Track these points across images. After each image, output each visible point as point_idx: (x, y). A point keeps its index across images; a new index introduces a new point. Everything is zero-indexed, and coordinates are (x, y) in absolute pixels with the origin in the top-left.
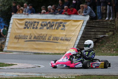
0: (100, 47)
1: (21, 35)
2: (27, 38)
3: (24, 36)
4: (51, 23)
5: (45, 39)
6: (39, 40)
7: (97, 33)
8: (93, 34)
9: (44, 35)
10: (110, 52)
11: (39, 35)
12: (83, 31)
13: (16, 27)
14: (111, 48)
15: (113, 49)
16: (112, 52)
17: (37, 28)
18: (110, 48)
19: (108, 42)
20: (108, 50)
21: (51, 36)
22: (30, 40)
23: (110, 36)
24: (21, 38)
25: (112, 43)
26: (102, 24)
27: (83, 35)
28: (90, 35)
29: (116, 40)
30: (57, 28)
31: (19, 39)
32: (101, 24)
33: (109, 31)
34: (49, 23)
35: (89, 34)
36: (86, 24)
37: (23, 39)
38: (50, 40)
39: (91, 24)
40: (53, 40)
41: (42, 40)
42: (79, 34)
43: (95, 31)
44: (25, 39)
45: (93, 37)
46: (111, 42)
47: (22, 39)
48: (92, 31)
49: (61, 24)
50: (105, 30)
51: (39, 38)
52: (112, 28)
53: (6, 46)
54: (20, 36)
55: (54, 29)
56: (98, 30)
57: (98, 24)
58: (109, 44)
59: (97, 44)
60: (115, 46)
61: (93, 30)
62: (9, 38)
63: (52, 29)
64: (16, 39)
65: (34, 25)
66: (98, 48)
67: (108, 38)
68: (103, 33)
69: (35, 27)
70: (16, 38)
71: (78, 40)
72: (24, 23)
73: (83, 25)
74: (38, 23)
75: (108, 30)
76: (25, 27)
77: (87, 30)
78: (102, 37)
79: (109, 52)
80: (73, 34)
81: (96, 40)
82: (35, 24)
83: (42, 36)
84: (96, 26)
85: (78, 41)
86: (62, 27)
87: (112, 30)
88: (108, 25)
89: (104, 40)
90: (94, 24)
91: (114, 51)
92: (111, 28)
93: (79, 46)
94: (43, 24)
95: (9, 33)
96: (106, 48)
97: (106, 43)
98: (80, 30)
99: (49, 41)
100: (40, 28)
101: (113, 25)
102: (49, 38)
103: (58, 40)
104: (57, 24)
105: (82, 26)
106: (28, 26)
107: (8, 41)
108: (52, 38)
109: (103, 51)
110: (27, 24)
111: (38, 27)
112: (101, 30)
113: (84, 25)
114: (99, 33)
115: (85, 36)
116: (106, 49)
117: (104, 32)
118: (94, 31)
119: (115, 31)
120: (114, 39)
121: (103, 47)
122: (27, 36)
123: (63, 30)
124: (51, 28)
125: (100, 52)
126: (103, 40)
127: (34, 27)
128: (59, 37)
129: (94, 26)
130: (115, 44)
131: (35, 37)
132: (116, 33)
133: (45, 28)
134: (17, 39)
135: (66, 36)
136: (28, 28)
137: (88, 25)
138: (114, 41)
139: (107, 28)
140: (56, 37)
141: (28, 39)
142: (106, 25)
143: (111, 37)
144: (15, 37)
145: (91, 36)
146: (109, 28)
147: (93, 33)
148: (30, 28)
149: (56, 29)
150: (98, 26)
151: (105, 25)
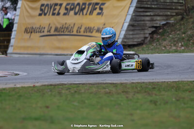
0: (160, 41)
1: (34, 27)
2: (43, 32)
3: (40, 28)
4: (81, 4)
5: (73, 32)
6: (63, 33)
7: (155, 18)
8: (148, 21)
9: (70, 25)
10: (175, 48)
11: (63, 25)
12: (132, 15)
13: (26, 14)
14: (177, 42)
15: (180, 44)
16: (179, 49)
17: (59, 14)
18: (175, 41)
19: (173, 32)
20: (172, 45)
21: (81, 26)
22: (49, 33)
23: (177, 22)
24: (34, 31)
25: (179, 34)
26: (163, 4)
27: (131, 23)
28: (143, 22)
29: (186, 28)
30: (90, 12)
31: (31, 32)
32: (161, 3)
33: (175, 14)
34: (78, 4)
35: (141, 21)
36: (137, 3)
37: (38, 33)
38: (80, 32)
39: (145, 3)
40: (84, 32)
41: (67, 33)
42: (125, 20)
43: (152, 14)
44: (41, 32)
45: (148, 25)
46: (178, 32)
47: (36, 32)
48: (147, 16)
49: (96, 6)
50: (169, 13)
51: (63, 30)
52: (180, 9)
53: (12, 46)
54: (32, 28)
55: (86, 14)
56: (156, 14)
57: (155, 3)
58: (175, 35)
59: (155, 36)
60: (183, 39)
61: (148, 14)
62: (15, 32)
63: (83, 14)
64: (27, 33)
65: (55, 9)
66: (156, 42)
67: (173, 26)
68: (165, 18)
69: (56, 12)
70: (26, 31)
71: (123, 30)
72: (39, 7)
73: (132, 5)
74: (61, 5)
75: (173, 12)
76: (41, 12)
77: (138, 14)
78: (163, 24)
79: (173, 48)
80: (116, 21)
81: (154, 29)
82: (56, 7)
83: (66, 27)
84: (153, 6)
85: (123, 33)
86: (98, 11)
87: (181, 13)
88: (174, 4)
89: (167, 29)
90: (149, 3)
91: (182, 46)
92: (178, 9)
93: (125, 40)
94: (68, 7)
95: (16, 23)
96: (170, 41)
97: (170, 34)
98: (127, 15)
99: (79, 34)
100: (65, 14)
101: (182, 4)
102: (79, 29)
103: (92, 32)
104: (91, 7)
105: (130, 7)
106: (46, 12)
107: (14, 37)
108: (83, 29)
109: (164, 47)
110: (43, 8)
111: (60, 11)
112: (161, 14)
113: (132, 7)
114: (158, 18)
115: (136, 23)
116: (170, 43)
117: (167, 16)
118: (150, 16)
119: (185, 14)
120: (182, 27)
121: (165, 41)
122: (44, 28)
123: (100, 16)
124: (81, 13)
125: (159, 48)
126: (165, 30)
127: (54, 12)
128: (94, 27)
129: (149, 6)
130: (183, 35)
131: (56, 30)
132: (187, 17)
133: (72, 13)
134: (29, 33)
135: (104, 24)
136: (45, 14)
137: (139, 5)
138: (182, 30)
139: (172, 9)
140: (88, 28)
141: (46, 33)
142: (170, 4)
143: (178, 24)
144: (26, 29)
145: (146, 24)
146: (175, 9)
147: (148, 18)
148: (49, 15)
149: (90, 14)
150: (156, 7)
151: (168, 4)
